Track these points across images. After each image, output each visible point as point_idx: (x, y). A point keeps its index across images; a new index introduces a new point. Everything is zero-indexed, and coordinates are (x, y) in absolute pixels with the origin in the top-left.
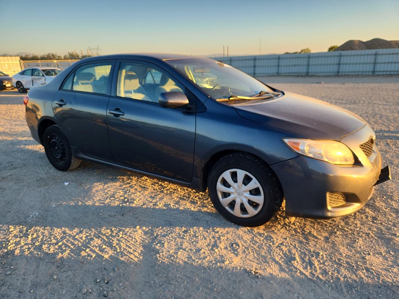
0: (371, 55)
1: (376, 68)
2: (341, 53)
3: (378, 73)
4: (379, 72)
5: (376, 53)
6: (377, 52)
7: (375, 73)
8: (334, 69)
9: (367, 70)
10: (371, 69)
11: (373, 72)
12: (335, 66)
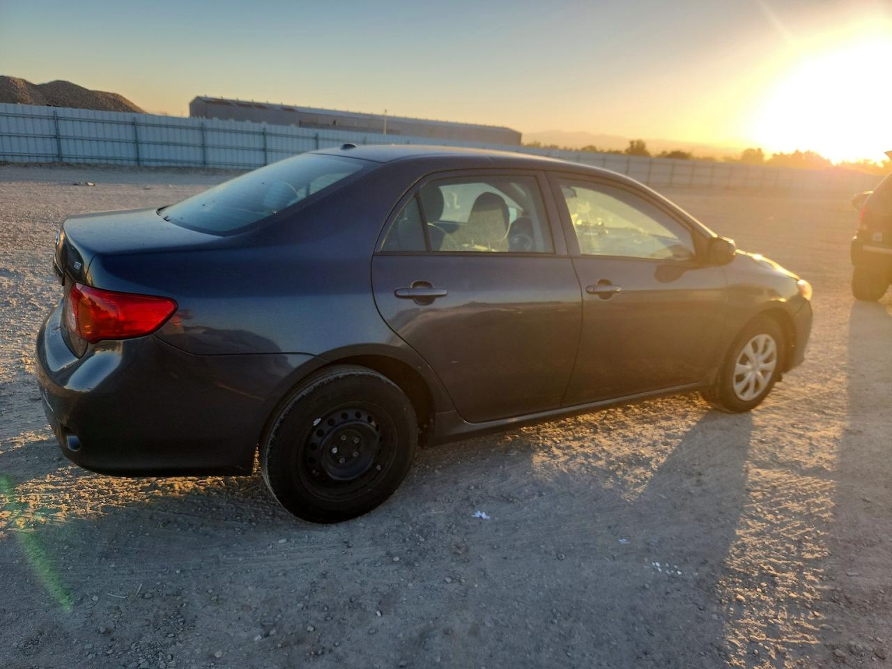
0: (125, 123)
1: (140, 153)
2: (55, 112)
3: (146, 163)
4: (150, 160)
5: (133, 121)
6: (135, 119)
7: (141, 163)
8: (49, 147)
9: (124, 155)
10: (132, 154)
11: (138, 160)
12: (48, 142)
